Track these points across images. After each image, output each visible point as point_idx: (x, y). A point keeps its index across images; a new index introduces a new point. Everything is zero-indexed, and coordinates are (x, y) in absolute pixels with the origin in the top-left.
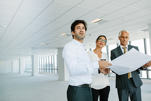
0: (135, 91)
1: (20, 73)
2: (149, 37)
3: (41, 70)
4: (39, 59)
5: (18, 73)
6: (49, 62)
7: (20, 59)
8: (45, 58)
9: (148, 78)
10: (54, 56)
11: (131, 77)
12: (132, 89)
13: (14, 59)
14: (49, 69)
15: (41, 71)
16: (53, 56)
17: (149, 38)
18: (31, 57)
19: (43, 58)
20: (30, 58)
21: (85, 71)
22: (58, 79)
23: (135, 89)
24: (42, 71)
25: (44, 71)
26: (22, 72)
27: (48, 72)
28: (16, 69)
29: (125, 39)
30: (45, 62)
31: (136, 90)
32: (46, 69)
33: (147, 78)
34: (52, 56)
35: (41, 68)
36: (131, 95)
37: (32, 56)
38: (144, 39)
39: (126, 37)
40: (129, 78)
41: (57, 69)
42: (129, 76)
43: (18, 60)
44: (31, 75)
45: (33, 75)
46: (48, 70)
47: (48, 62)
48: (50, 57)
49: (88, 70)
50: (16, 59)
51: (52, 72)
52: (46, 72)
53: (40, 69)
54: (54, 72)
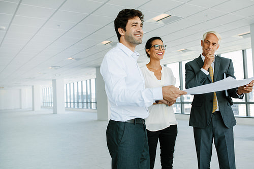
0: (223, 133)
1: (33, 110)
2: (251, 46)
3: (69, 104)
4: (65, 85)
5: (32, 109)
6: (82, 92)
7: (33, 87)
8: (76, 84)
9: (248, 116)
10: (90, 80)
11: (217, 110)
12: (219, 130)
13: (24, 86)
14: (83, 103)
15: (69, 106)
16: (88, 81)
17: (251, 49)
18: (51, 83)
19: (72, 84)
20: (50, 85)
21: (138, 102)
22: (97, 119)
23: (224, 130)
24: (71, 106)
25: (74, 107)
26: (38, 108)
27: (81, 107)
28: (27, 103)
29: (211, 46)
30: (76, 91)
31: (226, 132)
32: (78, 103)
33: (246, 116)
34: (86, 81)
35: (69, 101)
36: (216, 139)
37: (54, 81)
38: (243, 51)
39: (214, 44)
40: (213, 112)
41: (96, 103)
42: (214, 108)
43: (31, 88)
44: (52, 112)
45: (55, 113)
46: (80, 104)
47: (80, 91)
48: (84, 82)
49: (143, 100)
50: (27, 86)
51: (87, 107)
52: (78, 107)
53: (67, 103)
54: (91, 107)
